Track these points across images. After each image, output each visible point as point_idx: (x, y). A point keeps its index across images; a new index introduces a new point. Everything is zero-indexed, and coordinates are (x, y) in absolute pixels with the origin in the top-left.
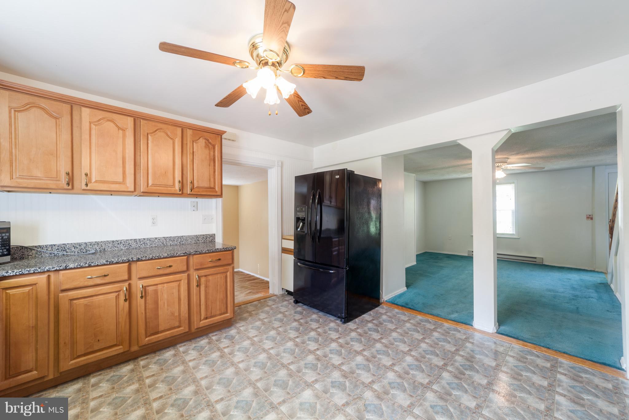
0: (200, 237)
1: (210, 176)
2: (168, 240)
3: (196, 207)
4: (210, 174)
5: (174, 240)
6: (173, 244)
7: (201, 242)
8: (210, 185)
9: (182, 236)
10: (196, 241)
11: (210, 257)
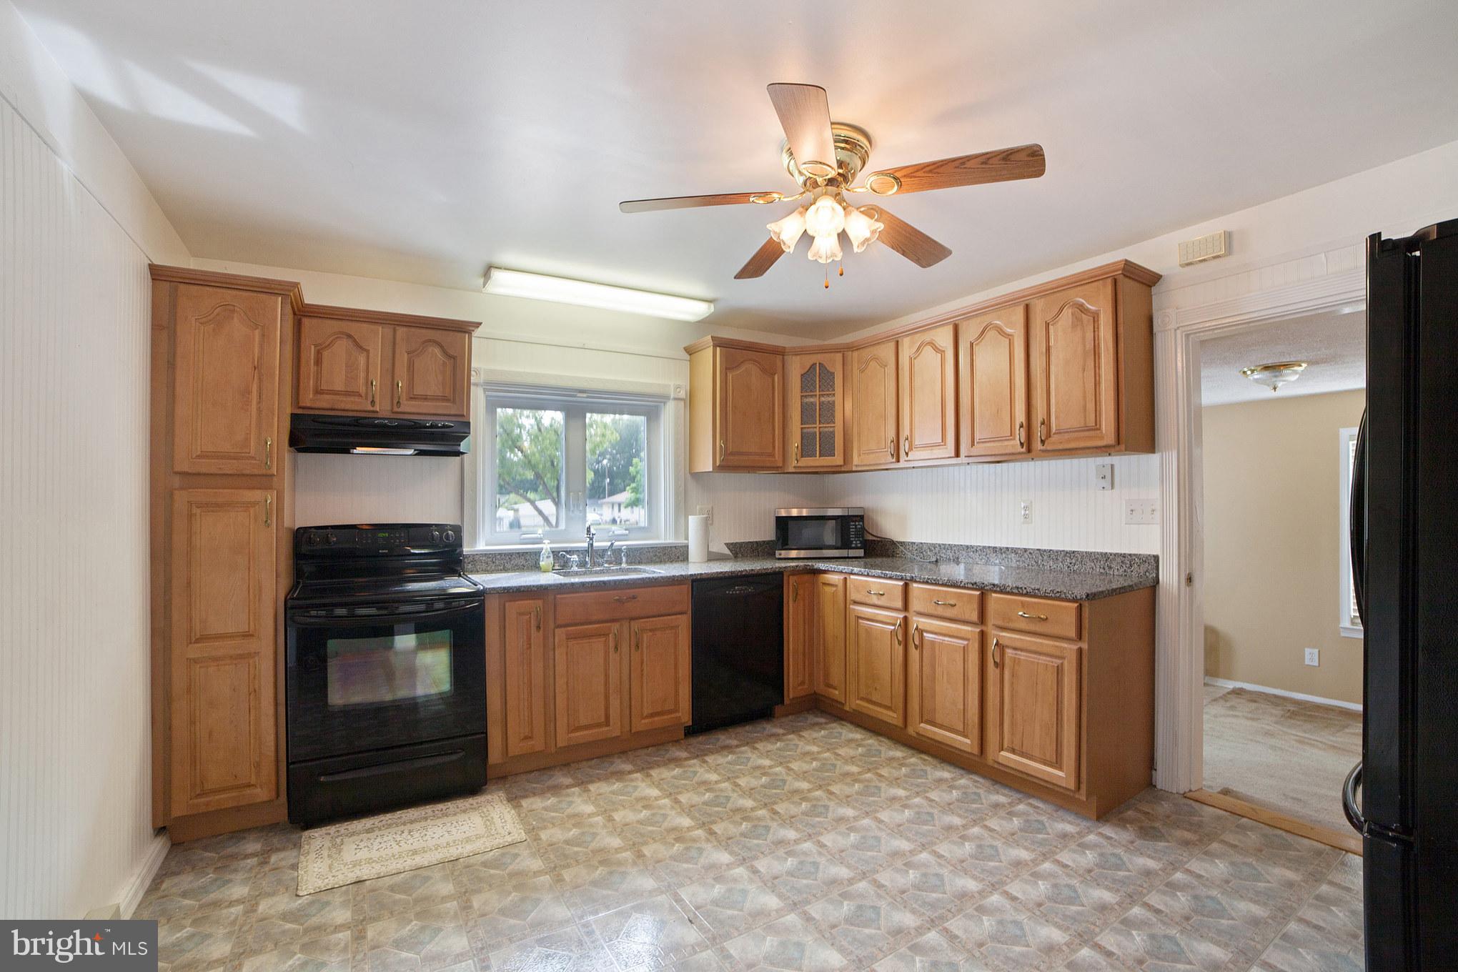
0: (1114, 559)
1: (1085, 397)
2: (1045, 558)
3: (1110, 479)
4: (1085, 392)
5: (1057, 559)
6: (1055, 566)
7: (1116, 573)
8: (1085, 423)
9: (1074, 552)
10: (1104, 569)
11: (1023, 604)
